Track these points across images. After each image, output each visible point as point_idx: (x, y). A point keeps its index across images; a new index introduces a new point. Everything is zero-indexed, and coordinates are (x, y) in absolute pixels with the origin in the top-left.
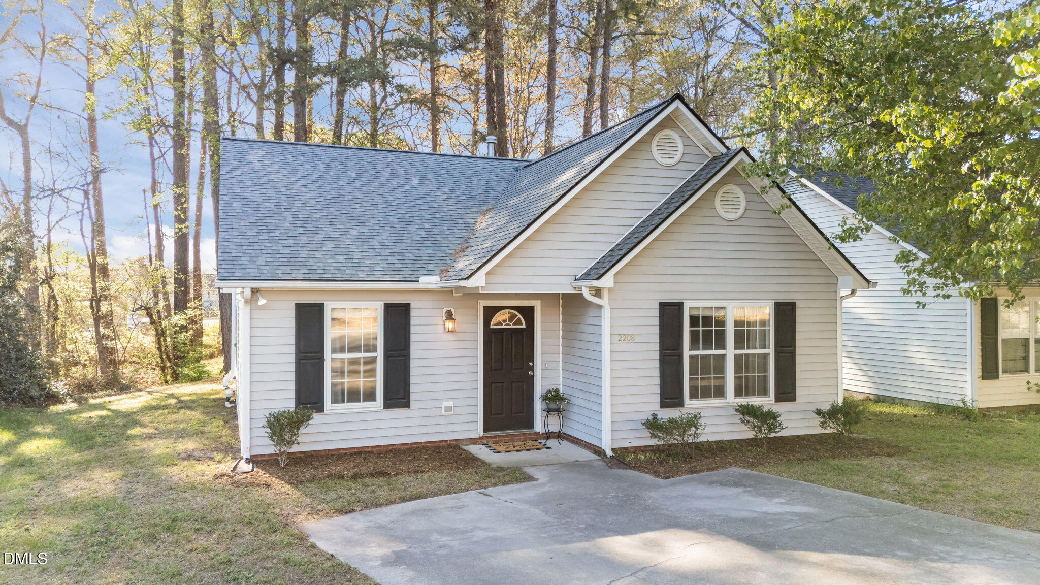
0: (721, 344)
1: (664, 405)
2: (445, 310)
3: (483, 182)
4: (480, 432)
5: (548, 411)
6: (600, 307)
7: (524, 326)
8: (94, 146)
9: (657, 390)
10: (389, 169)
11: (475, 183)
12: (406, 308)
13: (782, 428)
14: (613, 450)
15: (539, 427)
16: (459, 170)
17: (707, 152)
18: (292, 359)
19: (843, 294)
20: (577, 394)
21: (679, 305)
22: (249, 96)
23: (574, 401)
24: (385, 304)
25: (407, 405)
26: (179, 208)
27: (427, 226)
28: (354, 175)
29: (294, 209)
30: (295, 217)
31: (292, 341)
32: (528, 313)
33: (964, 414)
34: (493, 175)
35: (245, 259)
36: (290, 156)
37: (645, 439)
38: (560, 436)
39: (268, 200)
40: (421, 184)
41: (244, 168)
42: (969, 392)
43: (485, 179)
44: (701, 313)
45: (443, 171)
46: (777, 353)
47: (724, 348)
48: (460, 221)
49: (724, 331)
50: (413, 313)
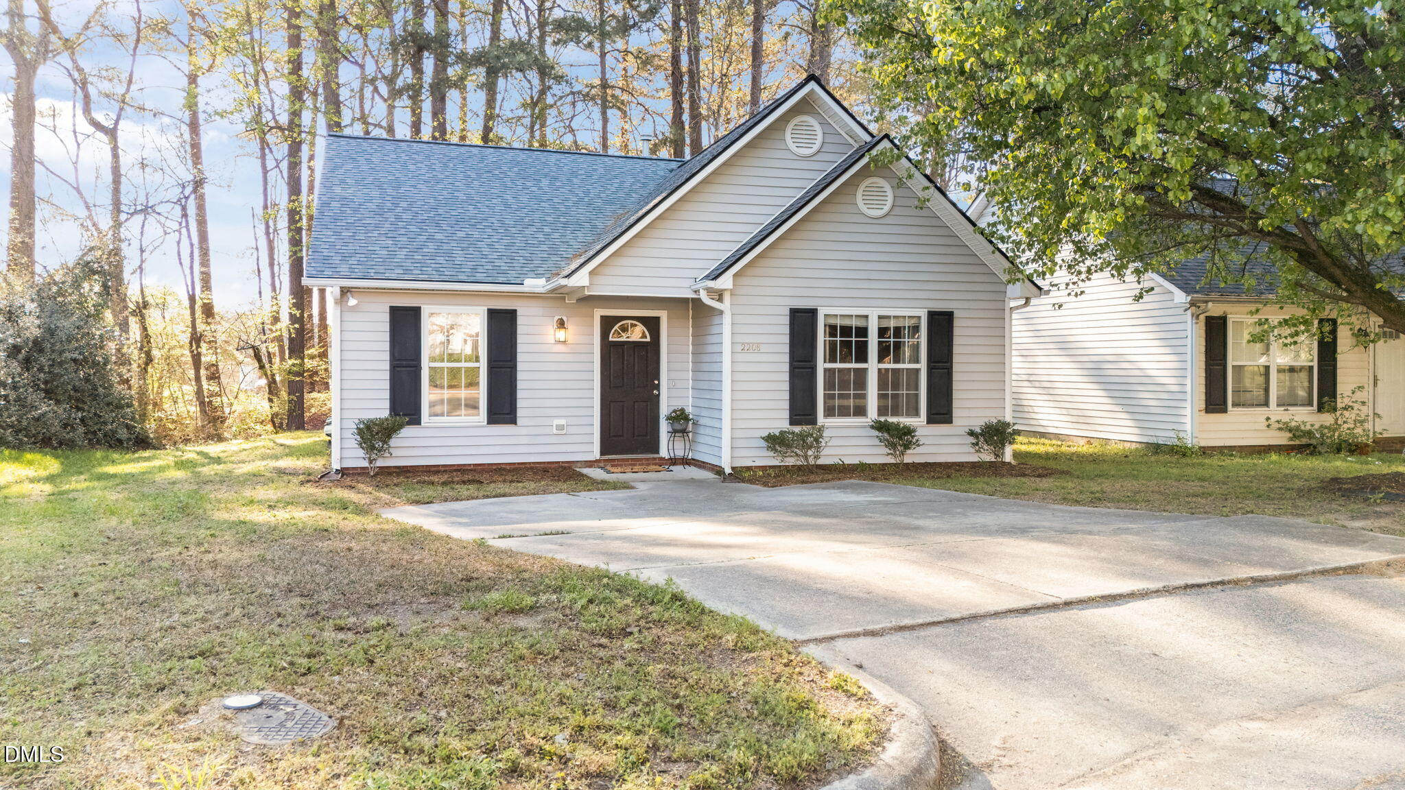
0: (862, 356)
1: (792, 423)
2: (557, 318)
3: (627, 185)
4: (596, 454)
5: (674, 432)
6: (721, 313)
7: (648, 339)
8: (197, 157)
9: (786, 405)
10: (516, 169)
11: (616, 185)
12: (511, 315)
13: (918, 445)
14: (733, 468)
15: (664, 453)
16: (602, 171)
17: (851, 141)
18: (387, 366)
19: (1013, 304)
20: (704, 413)
21: (813, 312)
22: (376, 90)
23: (702, 421)
24: (489, 310)
25: (513, 421)
26: (292, 227)
27: (547, 229)
28: (473, 175)
29: (399, 210)
30: (398, 218)
31: (387, 346)
32: (652, 325)
33: (1179, 452)
34: (641, 177)
35: (336, 260)
36: (403, 155)
37: (768, 459)
38: (685, 462)
39: (370, 201)
40: (551, 184)
41: (349, 166)
42: (1188, 427)
43: (630, 180)
44: (839, 322)
45: (580, 172)
46: (930, 369)
47: (865, 360)
48: (587, 225)
49: (866, 342)
50: (520, 320)
